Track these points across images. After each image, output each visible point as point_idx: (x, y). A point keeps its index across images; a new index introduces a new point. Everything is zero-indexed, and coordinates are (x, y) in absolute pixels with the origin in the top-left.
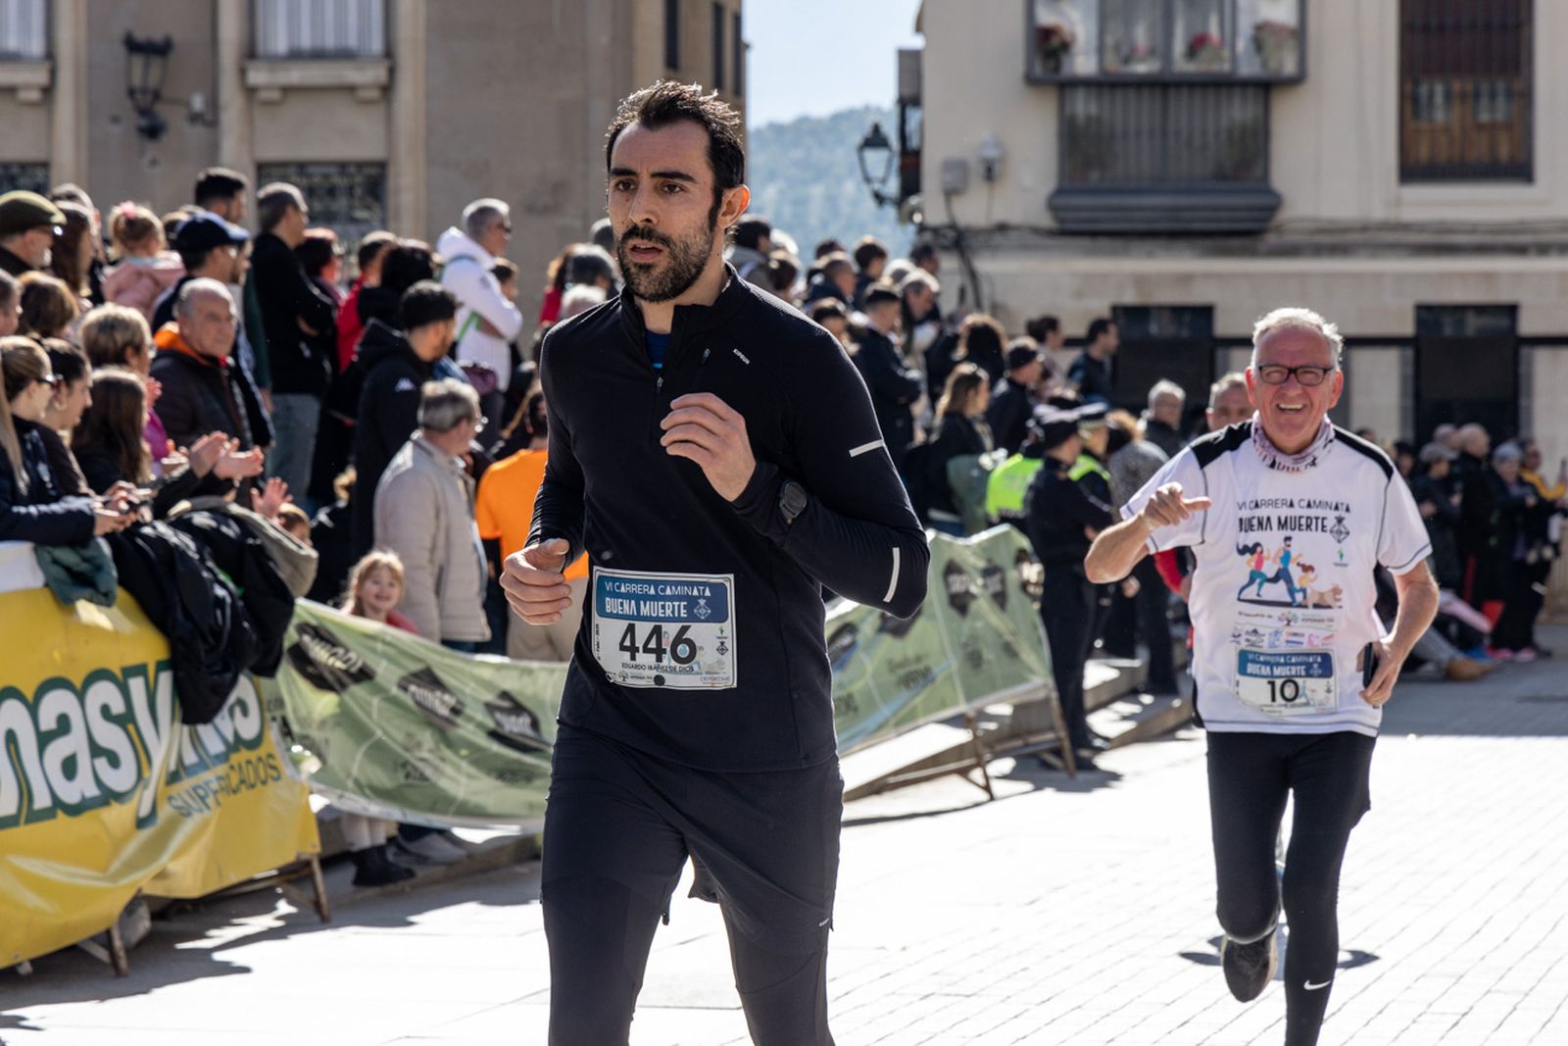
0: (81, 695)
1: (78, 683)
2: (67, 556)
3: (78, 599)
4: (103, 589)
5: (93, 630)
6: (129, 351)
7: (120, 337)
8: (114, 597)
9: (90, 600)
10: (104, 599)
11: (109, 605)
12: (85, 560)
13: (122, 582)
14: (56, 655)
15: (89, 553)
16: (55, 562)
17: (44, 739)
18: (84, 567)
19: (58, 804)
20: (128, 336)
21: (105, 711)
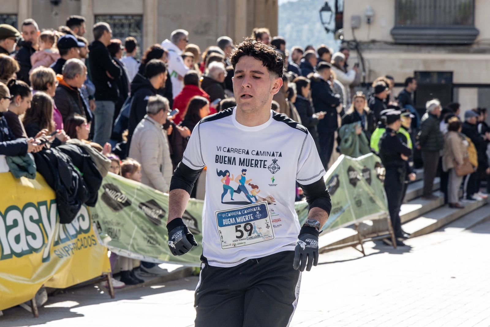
0: (22, 212)
1: (21, 208)
2: (18, 160)
3: (22, 176)
4: (31, 172)
5: (27, 188)
6: (48, 84)
7: (45, 79)
8: (35, 175)
9: (26, 177)
10: (31, 176)
11: (33, 178)
12: (24, 161)
13: (38, 170)
14: (13, 197)
15: (25, 159)
16: (13, 162)
17: (8, 229)
18: (24, 164)
19: (13, 253)
20: (48, 79)
21: (31, 218)
